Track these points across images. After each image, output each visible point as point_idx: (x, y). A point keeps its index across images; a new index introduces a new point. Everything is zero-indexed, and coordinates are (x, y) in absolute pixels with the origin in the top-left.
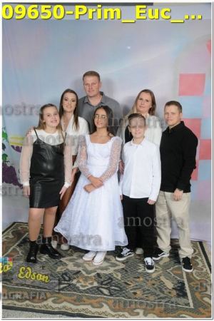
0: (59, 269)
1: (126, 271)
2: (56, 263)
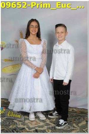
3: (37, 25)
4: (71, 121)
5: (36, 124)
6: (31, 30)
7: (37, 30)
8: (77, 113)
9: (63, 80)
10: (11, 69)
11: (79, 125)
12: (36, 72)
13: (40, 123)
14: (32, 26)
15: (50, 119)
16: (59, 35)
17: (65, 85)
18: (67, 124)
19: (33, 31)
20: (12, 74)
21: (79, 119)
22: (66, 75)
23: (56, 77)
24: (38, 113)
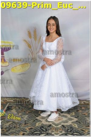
0: (37, 124)
1: (79, 122)
2: (34, 121)
10: (20, 69)
13: (62, 118)
14: (49, 25)
19: (51, 29)
20: (21, 73)
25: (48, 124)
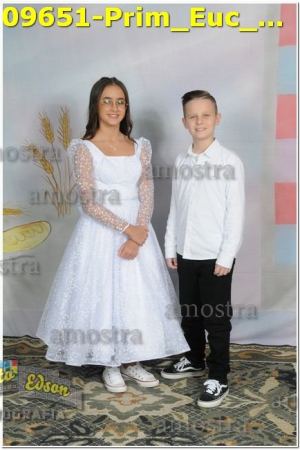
2: (53, 406)
3: (123, 96)
4: (235, 384)
5: (133, 402)
6: (105, 111)
7: (122, 110)
8: (239, 358)
9: (215, 260)
11: (260, 391)
12: (125, 240)
13: (145, 396)
14: (107, 101)
15: (168, 382)
16: (197, 124)
17: (221, 274)
18: (227, 392)
19: (111, 115)
21: (254, 374)
22: (222, 243)
23: (193, 253)
24: (132, 368)
25: (96, 414)
